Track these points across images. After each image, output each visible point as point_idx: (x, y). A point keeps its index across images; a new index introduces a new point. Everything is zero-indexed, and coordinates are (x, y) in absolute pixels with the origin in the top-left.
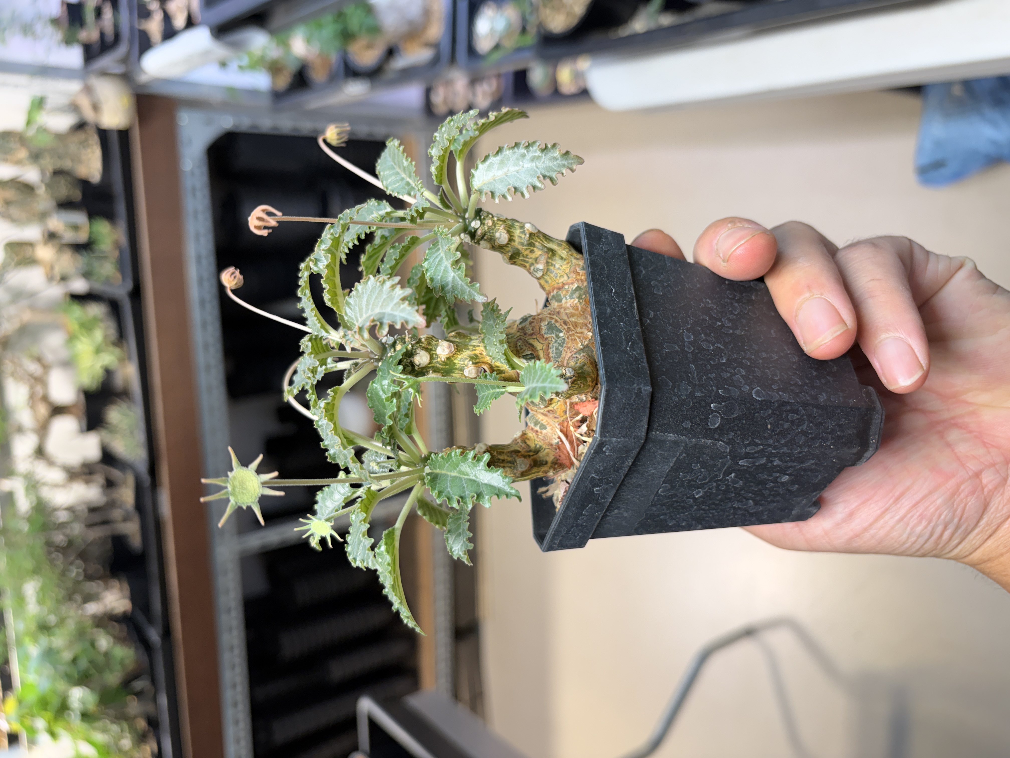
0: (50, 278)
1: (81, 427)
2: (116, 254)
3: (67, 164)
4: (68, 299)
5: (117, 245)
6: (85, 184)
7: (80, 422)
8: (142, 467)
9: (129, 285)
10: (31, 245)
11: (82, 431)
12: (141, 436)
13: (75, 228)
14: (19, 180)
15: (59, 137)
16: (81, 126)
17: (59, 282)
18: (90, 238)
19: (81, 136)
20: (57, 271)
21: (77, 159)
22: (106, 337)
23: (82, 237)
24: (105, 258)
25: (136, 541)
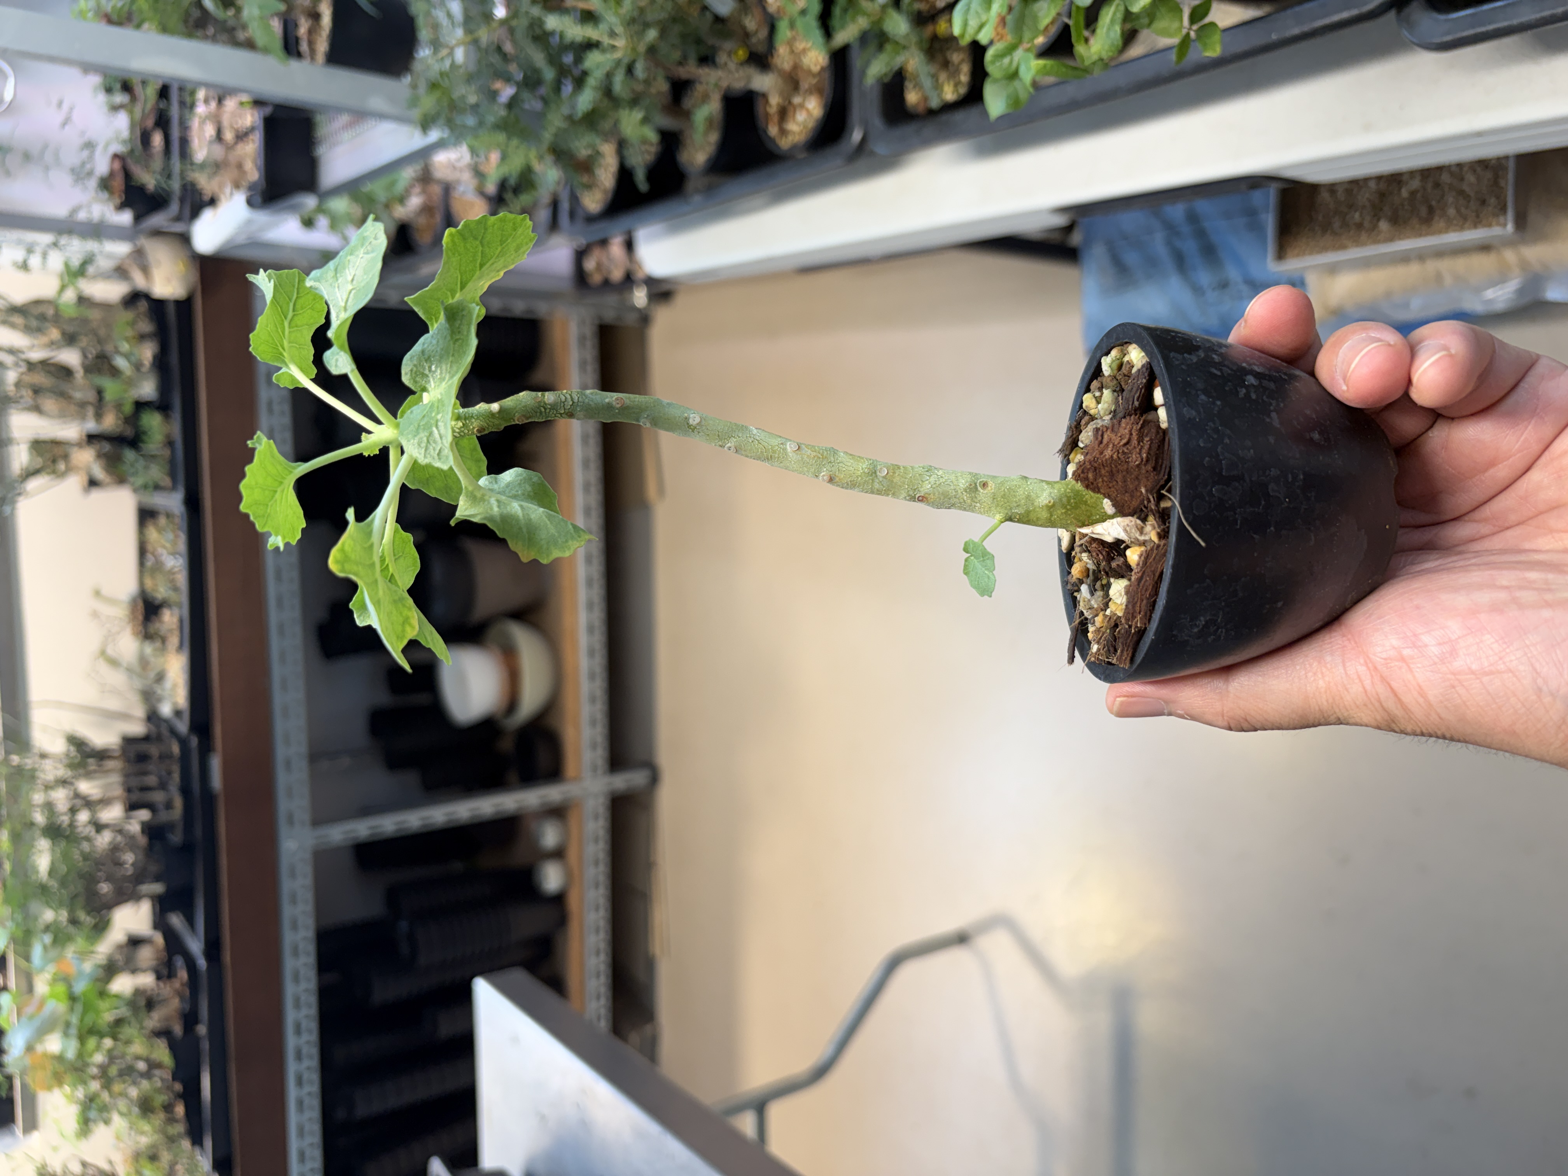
2: (167, 453)
5: (170, 443)
9: (183, 495)
10: (66, 445)
14: (52, 361)
16: (135, 295)
19: (133, 311)
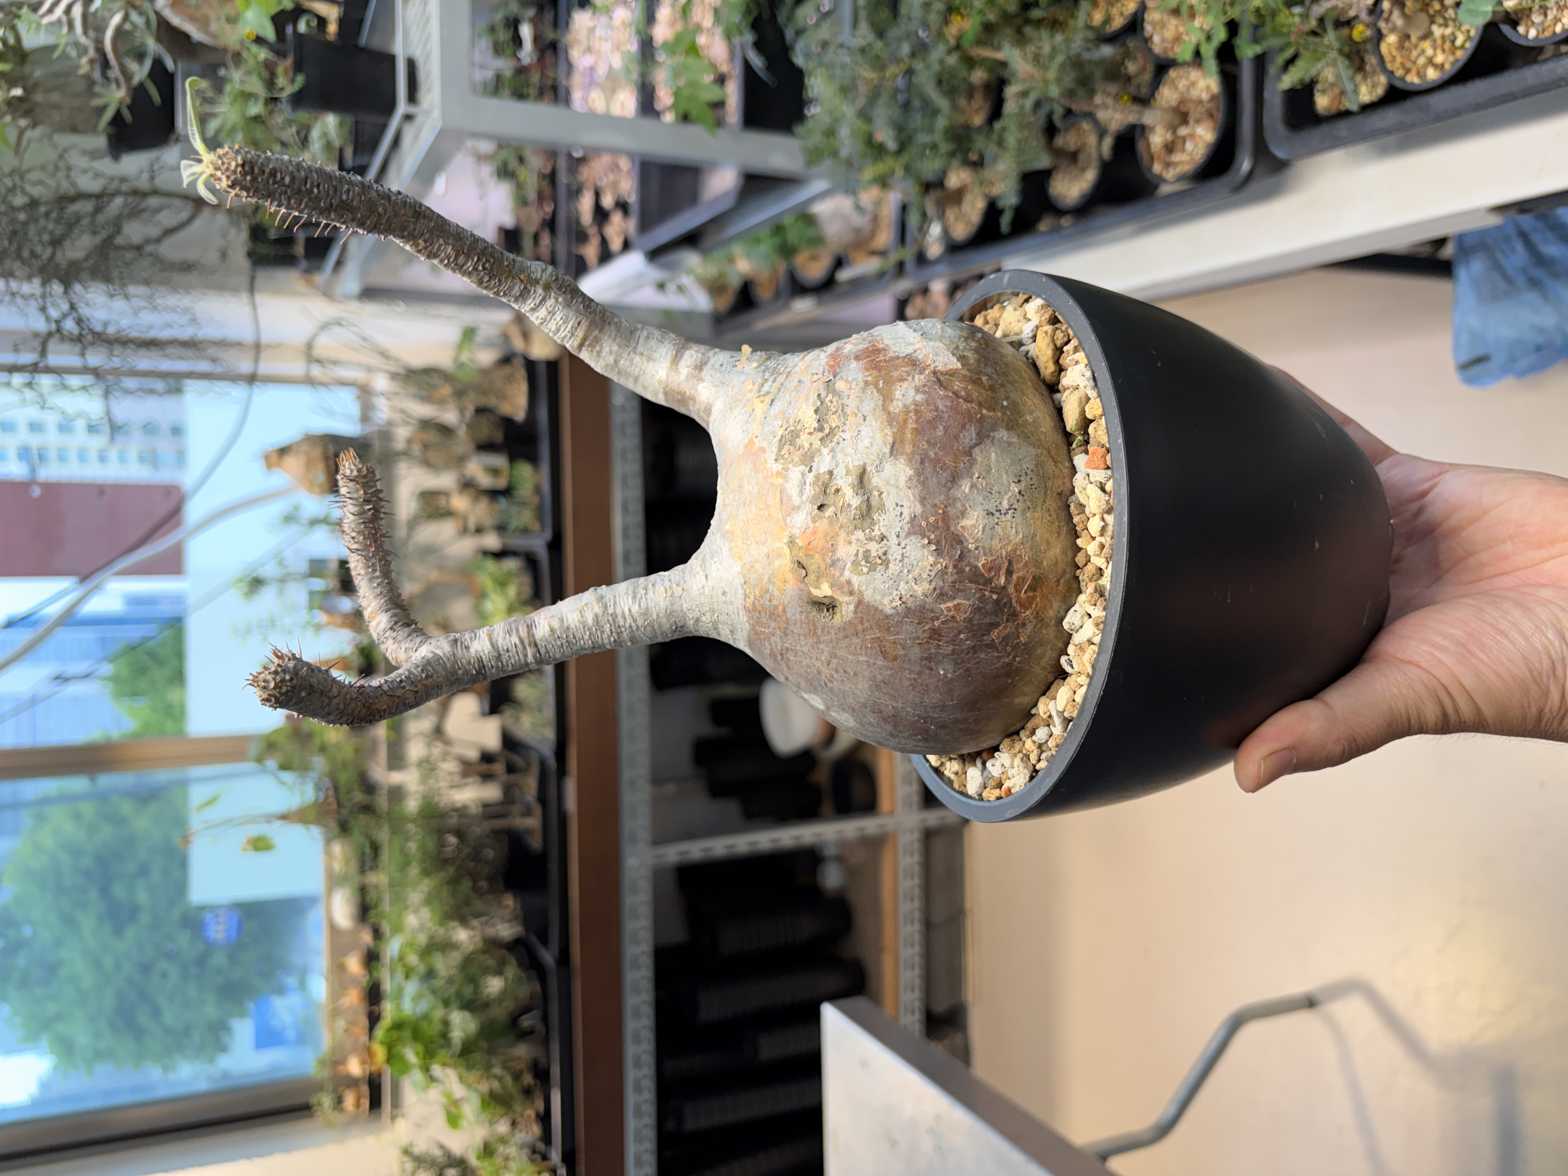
0: (464, 531)
1: (482, 709)
2: (536, 500)
3: (492, 401)
4: (480, 556)
5: (537, 490)
6: (507, 422)
7: (481, 702)
8: (548, 750)
9: (548, 535)
10: (446, 494)
11: (484, 714)
12: (549, 712)
13: (495, 472)
15: (484, 372)
16: (506, 360)
17: (473, 535)
18: (510, 482)
19: (506, 370)
20: (472, 524)
21: (502, 396)
22: (519, 594)
23: (501, 483)
24: (524, 504)
25: (536, 843)
